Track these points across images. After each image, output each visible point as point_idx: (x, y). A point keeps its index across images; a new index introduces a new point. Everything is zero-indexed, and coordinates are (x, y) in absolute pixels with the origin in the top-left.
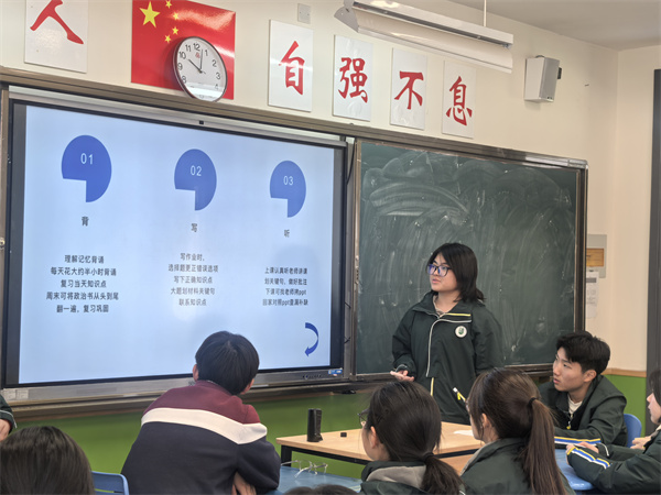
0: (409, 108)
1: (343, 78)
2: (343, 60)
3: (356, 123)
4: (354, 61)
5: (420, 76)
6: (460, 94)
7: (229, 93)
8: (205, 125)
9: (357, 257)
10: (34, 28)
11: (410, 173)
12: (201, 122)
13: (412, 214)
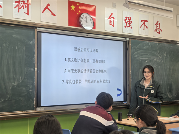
0: (144, 30)
1: (125, 22)
2: (125, 17)
3: (129, 34)
4: (128, 17)
5: (147, 21)
6: (158, 25)
7: (94, 28)
8: (88, 36)
9: (130, 71)
10: (43, 12)
11: (144, 48)
12: (87, 36)
13: (145, 59)
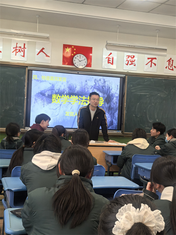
0: (151, 67)
1: (127, 60)
2: (127, 56)
4: (131, 56)
6: (171, 62)
9: (125, 104)
12: (78, 73)
13: (146, 94)
